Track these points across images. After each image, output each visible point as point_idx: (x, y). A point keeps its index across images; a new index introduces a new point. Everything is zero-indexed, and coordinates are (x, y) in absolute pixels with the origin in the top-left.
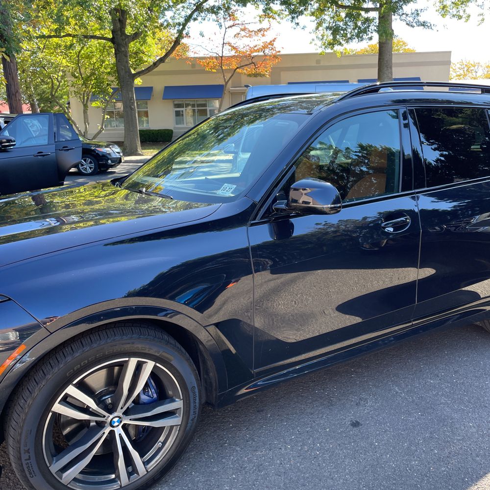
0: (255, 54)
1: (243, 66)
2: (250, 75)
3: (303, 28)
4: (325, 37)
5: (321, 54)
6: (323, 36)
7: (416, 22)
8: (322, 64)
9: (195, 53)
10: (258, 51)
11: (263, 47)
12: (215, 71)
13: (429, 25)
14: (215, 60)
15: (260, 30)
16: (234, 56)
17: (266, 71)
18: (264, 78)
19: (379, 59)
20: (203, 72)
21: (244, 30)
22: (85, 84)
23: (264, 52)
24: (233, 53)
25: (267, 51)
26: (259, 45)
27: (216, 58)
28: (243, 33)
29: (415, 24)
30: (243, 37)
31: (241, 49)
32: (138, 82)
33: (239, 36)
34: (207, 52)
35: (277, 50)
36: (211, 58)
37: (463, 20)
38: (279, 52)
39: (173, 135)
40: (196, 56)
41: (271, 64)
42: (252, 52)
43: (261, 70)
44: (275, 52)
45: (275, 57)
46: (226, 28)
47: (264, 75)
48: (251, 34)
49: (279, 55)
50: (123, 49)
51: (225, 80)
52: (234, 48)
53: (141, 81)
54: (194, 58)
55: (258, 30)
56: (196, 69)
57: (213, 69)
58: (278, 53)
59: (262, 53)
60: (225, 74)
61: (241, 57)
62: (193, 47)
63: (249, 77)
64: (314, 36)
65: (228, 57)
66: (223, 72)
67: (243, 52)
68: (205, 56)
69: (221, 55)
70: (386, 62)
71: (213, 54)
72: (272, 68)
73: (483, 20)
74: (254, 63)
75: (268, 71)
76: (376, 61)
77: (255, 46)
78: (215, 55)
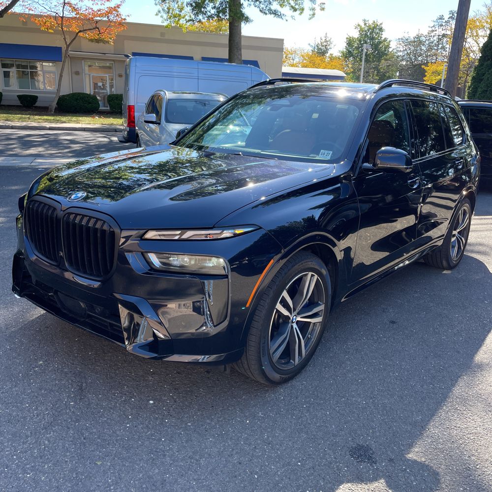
0: (98, 18)
1: (86, 30)
2: (91, 40)
4: (171, 10)
5: (167, 27)
6: (169, 9)
7: (268, 10)
8: (167, 37)
9: (29, 10)
10: (101, 15)
11: (107, 12)
12: (53, 31)
13: (279, 14)
14: (53, 20)
16: (75, 18)
17: (111, 38)
18: (107, 45)
19: (230, 40)
20: (38, 31)
23: (108, 17)
24: (73, 15)
25: (111, 17)
26: (103, 10)
27: (55, 18)
29: (267, 12)
31: (83, 11)
34: (46, 11)
35: (123, 17)
36: (49, 17)
37: (298, 12)
38: (125, 19)
39: (3, 99)
40: (31, 12)
41: (115, 31)
42: (95, 16)
43: (105, 37)
44: (120, 19)
45: (120, 24)
47: (108, 42)
49: (125, 23)
51: (66, 43)
52: (75, 9)
54: (29, 14)
56: (27, 27)
57: (50, 29)
58: (123, 21)
59: (105, 19)
60: (66, 37)
61: (82, 20)
62: (28, 3)
63: (90, 42)
64: (159, 7)
65: (69, 18)
66: (64, 33)
67: (85, 15)
68: (42, 14)
69: (61, 15)
70: (236, 44)
71: (53, 13)
72: (117, 36)
73: (314, 14)
74: (98, 28)
75: (112, 39)
76: (227, 42)
77: (99, 11)
78: (54, 14)
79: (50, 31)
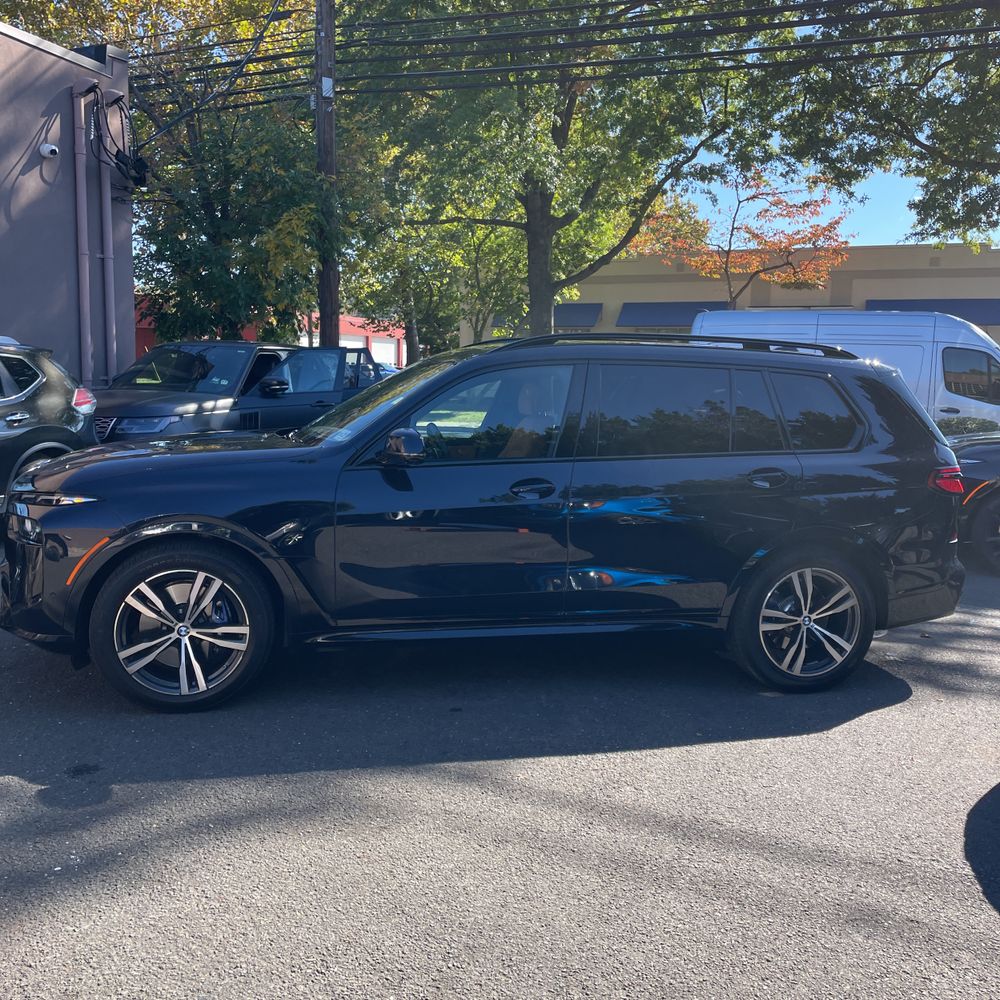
0: (797, 246)
1: (771, 269)
2: (785, 286)
3: (861, 201)
5: (937, 247)
8: (943, 265)
10: (802, 241)
11: (812, 234)
12: (718, 277)
14: (717, 258)
15: (806, 205)
16: (754, 250)
17: (818, 279)
18: (813, 291)
20: (695, 277)
21: (776, 204)
22: (481, 298)
23: (814, 242)
24: (753, 245)
25: (820, 242)
26: (805, 231)
27: (718, 254)
28: (775, 210)
30: (775, 216)
31: (770, 237)
32: (572, 294)
33: (768, 214)
35: (841, 239)
36: (710, 254)
38: (846, 242)
41: (826, 265)
42: (790, 244)
43: (808, 276)
44: (836, 243)
45: (836, 251)
46: (740, 202)
47: (814, 286)
48: (791, 211)
49: (845, 249)
50: (542, 242)
51: (731, 293)
52: (756, 236)
53: (579, 294)
55: (804, 204)
56: (683, 273)
57: (714, 273)
58: (842, 246)
59: (810, 246)
60: (732, 284)
61: (768, 252)
63: (784, 289)
65: (742, 251)
66: (728, 278)
67: (774, 243)
69: (726, 249)
71: (713, 247)
72: (830, 273)
74: (791, 264)
75: (822, 279)
77: (798, 233)
78: (716, 248)
79: (716, 276)
